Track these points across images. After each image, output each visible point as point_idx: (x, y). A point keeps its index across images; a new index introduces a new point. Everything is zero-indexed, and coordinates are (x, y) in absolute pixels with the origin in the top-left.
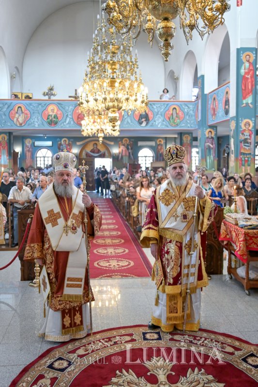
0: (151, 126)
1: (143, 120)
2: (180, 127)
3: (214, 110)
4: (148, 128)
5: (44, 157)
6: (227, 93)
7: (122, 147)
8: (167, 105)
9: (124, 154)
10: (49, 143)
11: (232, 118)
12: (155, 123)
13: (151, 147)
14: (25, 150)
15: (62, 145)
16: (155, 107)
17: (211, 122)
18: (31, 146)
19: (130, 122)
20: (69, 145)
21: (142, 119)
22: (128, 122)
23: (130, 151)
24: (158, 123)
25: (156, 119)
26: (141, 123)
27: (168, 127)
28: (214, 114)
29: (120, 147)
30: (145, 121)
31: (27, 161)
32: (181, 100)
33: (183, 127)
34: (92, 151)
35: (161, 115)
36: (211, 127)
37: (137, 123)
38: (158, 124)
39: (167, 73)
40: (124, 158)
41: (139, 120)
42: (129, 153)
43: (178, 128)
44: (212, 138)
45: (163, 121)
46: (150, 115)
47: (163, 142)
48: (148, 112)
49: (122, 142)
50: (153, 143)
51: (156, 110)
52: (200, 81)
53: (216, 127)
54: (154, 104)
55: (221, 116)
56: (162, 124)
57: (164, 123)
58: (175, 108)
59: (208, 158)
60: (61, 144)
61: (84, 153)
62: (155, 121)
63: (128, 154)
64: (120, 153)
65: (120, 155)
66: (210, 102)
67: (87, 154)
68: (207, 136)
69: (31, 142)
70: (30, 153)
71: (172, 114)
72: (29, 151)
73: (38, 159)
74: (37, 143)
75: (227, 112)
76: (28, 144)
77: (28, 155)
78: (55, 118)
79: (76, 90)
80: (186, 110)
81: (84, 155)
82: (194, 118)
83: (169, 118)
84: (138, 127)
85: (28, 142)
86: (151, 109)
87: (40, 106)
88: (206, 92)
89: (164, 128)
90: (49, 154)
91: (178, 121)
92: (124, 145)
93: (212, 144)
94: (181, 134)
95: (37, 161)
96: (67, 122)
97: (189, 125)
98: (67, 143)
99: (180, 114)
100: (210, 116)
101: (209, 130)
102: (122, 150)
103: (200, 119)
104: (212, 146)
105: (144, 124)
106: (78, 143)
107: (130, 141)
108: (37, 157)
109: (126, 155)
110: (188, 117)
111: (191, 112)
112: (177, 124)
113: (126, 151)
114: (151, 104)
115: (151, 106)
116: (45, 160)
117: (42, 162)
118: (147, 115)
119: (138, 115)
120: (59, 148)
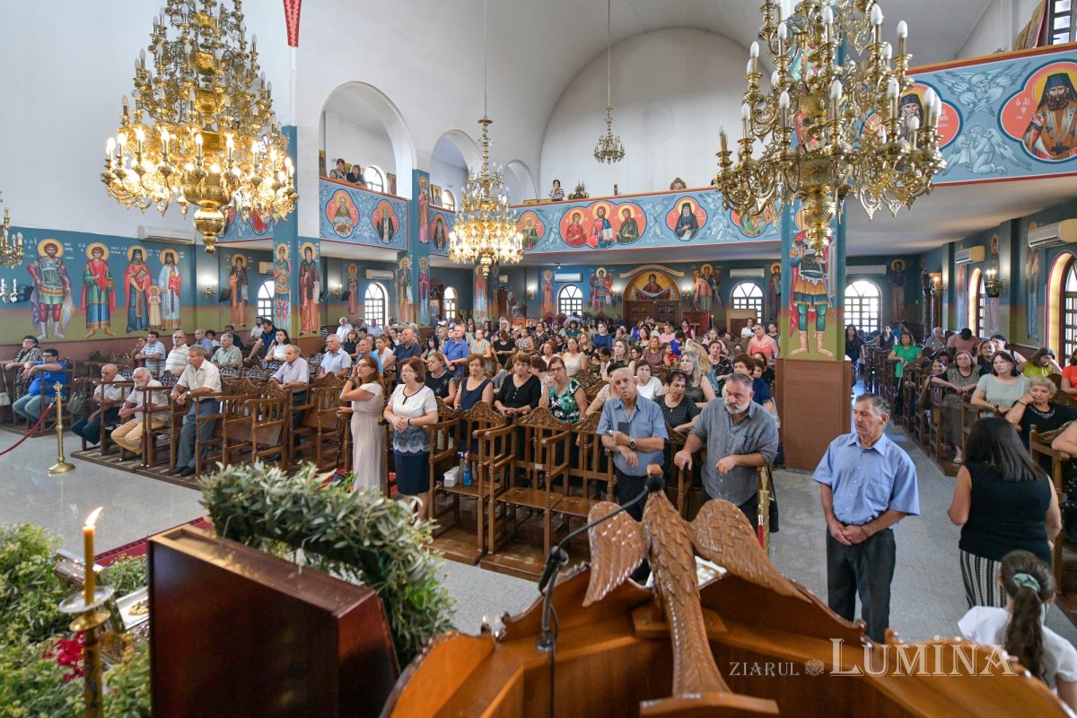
0: (703, 238)
1: (685, 227)
2: (766, 236)
4: (696, 242)
5: (571, 299)
7: (699, 281)
9: (703, 292)
10: (577, 277)
12: (709, 231)
13: (756, 281)
14: (543, 288)
15: (597, 279)
16: (710, 200)
18: (551, 281)
19: (658, 232)
20: (608, 278)
21: (683, 226)
22: (655, 233)
23: (715, 287)
25: (712, 223)
26: (680, 235)
27: (738, 238)
29: (695, 282)
30: (689, 229)
31: (545, 305)
34: (648, 288)
35: (725, 215)
37: (672, 234)
38: (717, 233)
40: (704, 300)
41: (677, 228)
42: (713, 291)
43: (762, 240)
45: (728, 227)
46: (700, 218)
48: (696, 209)
49: (700, 272)
50: (761, 273)
51: (712, 206)
54: (708, 195)
56: (726, 234)
57: (730, 230)
60: (595, 278)
61: (633, 291)
62: (710, 229)
63: (710, 293)
64: (695, 292)
65: (696, 295)
67: (638, 294)
69: (551, 276)
70: (550, 293)
72: (548, 289)
73: (562, 302)
74: (559, 277)
76: (546, 279)
77: (547, 295)
78: (532, 235)
79: (616, 186)
81: (633, 297)
83: (741, 221)
84: (674, 243)
85: (546, 276)
86: (702, 204)
89: (729, 240)
90: (579, 294)
91: (762, 224)
92: (703, 277)
95: (560, 305)
96: (551, 240)
98: (605, 274)
102: (700, 286)
105: (687, 236)
106: (623, 276)
107: (714, 269)
108: (560, 299)
109: (707, 295)
112: (759, 232)
113: (706, 287)
114: (701, 196)
115: (699, 199)
116: (571, 305)
117: (568, 307)
118: (693, 217)
119: (675, 217)
120: (592, 285)
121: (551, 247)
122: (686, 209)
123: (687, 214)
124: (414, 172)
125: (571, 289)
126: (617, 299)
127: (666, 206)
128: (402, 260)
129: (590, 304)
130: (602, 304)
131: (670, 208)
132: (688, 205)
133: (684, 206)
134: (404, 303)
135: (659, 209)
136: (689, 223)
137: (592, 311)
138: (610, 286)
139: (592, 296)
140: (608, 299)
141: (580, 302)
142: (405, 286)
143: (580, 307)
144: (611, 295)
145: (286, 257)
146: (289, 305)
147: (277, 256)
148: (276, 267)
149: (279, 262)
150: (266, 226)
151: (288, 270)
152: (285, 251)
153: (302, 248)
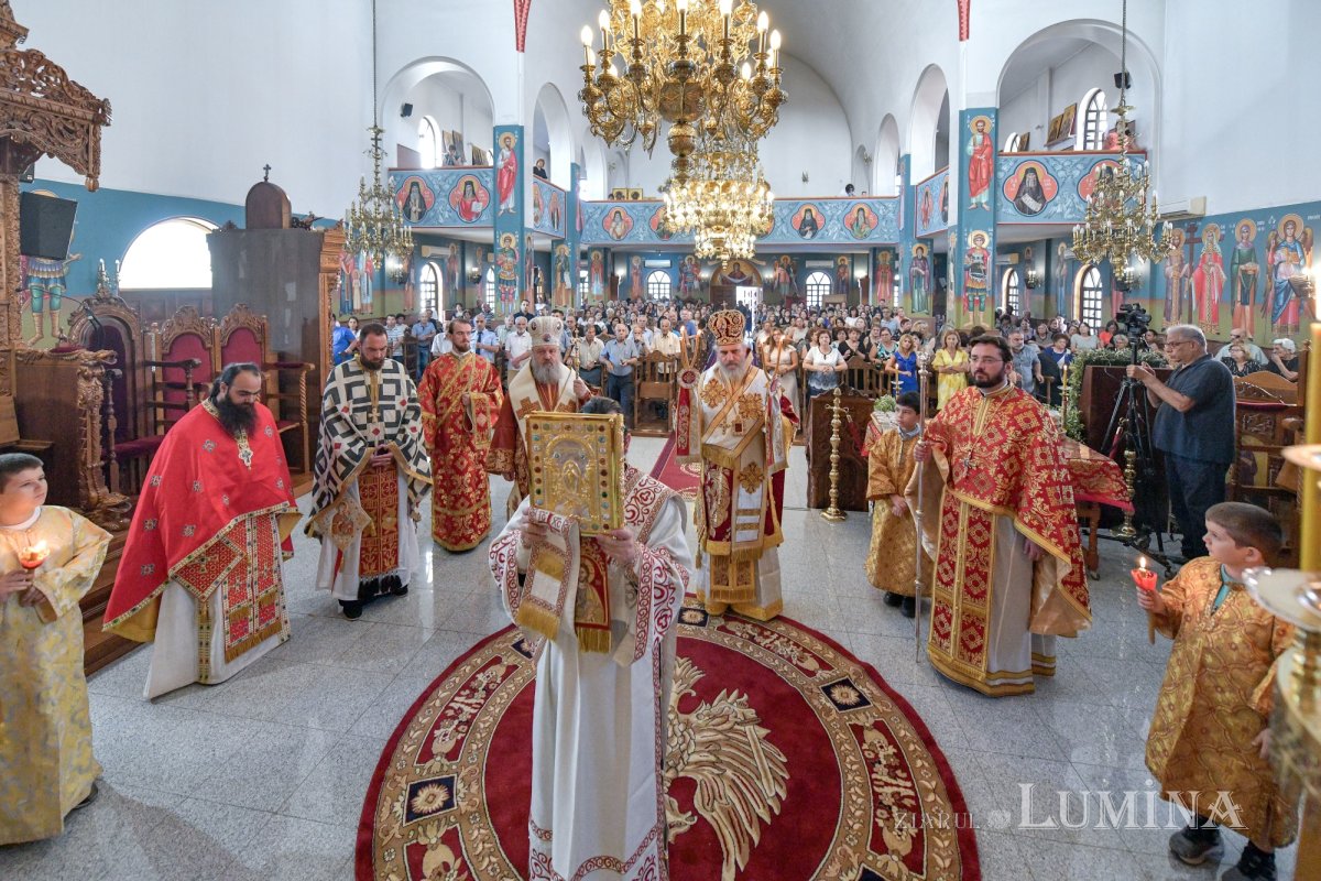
0: (821, 238)
1: (808, 228)
3: (926, 212)
4: (816, 241)
5: (659, 284)
6: (947, 184)
7: (779, 270)
8: (849, 204)
9: (782, 280)
10: (667, 263)
11: (952, 228)
12: (827, 233)
14: (632, 272)
15: (686, 266)
16: (827, 208)
17: (921, 233)
18: (640, 267)
19: (785, 231)
20: (697, 265)
21: (805, 227)
22: (783, 231)
23: (792, 275)
24: (833, 234)
25: (829, 227)
26: (803, 234)
28: (926, 220)
29: (775, 270)
30: (810, 230)
31: (634, 289)
32: (874, 195)
33: (876, 238)
34: (732, 275)
35: (838, 220)
36: (921, 240)
39: (856, 150)
40: (782, 287)
41: (801, 228)
42: (791, 279)
43: (866, 241)
44: (924, 258)
45: (842, 230)
46: (819, 221)
47: (847, 261)
49: (779, 262)
51: (829, 213)
52: (903, 163)
53: (932, 241)
54: (826, 204)
55: (936, 225)
56: (840, 235)
58: (862, 209)
59: (916, 292)
60: (684, 265)
61: (719, 278)
63: (788, 280)
64: (775, 279)
65: (777, 282)
66: (920, 198)
67: (724, 281)
68: (915, 255)
69: (640, 262)
70: (638, 277)
71: (857, 219)
72: (636, 274)
75: (945, 218)
76: (635, 264)
80: (881, 212)
81: (718, 281)
82: (894, 224)
83: (852, 226)
84: (799, 240)
85: (636, 262)
87: (647, 211)
88: (914, 182)
89: (843, 241)
90: (667, 278)
91: (868, 229)
92: (782, 266)
93: (924, 270)
94: (875, 250)
97: (886, 236)
98: (694, 262)
99: (871, 218)
100: (919, 222)
101: (918, 245)
102: (779, 274)
103: (902, 227)
104: (923, 273)
105: (808, 236)
109: (785, 283)
110: (884, 223)
111: (891, 215)
112: (866, 236)
113: (785, 276)
114: (820, 204)
115: (820, 207)
116: (659, 289)
118: (814, 220)
119: (799, 220)
120: (681, 271)
121: (687, 239)
122: (808, 214)
123: (808, 218)
124: (573, 165)
125: (660, 274)
126: (704, 284)
127: (791, 210)
128: (560, 247)
129: (679, 288)
130: (690, 288)
131: (794, 211)
132: (810, 210)
133: (806, 211)
134: (561, 288)
135: (785, 212)
136: (810, 225)
137: (680, 293)
139: (680, 282)
141: (668, 286)
142: (562, 272)
143: (668, 291)
144: (700, 279)
145: (513, 245)
146: (517, 289)
147: (502, 245)
148: (500, 255)
149: (503, 251)
150: (477, 215)
151: (515, 258)
152: (510, 240)
153: (526, 238)
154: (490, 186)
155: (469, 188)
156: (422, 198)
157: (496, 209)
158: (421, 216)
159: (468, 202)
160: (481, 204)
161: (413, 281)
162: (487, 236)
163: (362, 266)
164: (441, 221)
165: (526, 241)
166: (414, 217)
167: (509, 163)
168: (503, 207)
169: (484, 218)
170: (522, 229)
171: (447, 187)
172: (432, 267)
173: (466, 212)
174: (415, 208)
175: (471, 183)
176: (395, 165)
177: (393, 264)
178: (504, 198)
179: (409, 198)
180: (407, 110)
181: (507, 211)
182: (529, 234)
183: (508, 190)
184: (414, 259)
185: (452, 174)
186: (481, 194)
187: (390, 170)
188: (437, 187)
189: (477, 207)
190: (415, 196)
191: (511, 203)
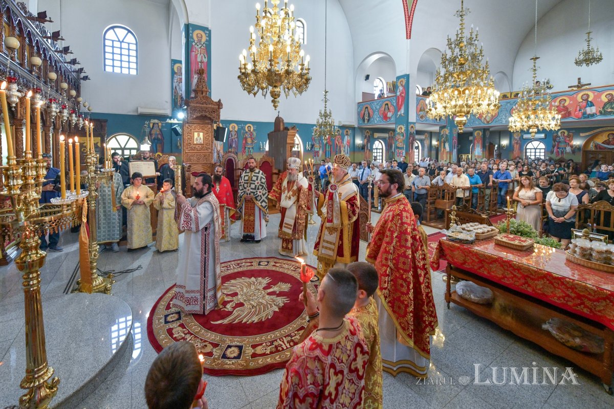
5: (535, 149)
10: (543, 136)
14: (513, 142)
15: (559, 137)
18: (520, 138)
20: (569, 136)
31: (514, 153)
34: (606, 142)
67: (596, 146)
69: (520, 136)
70: (518, 146)
72: (517, 143)
73: (528, 151)
76: (516, 137)
77: (516, 147)
81: (591, 147)
87: (508, 104)
90: (542, 146)
95: (526, 152)
98: (566, 134)
106: (583, 135)
108: (526, 149)
116: (535, 152)
117: (533, 154)
120: (555, 140)
125: (536, 144)
126: (575, 150)
128: (444, 130)
129: (552, 152)
130: (562, 153)
134: (443, 151)
137: (554, 156)
138: (571, 141)
139: (554, 147)
140: (568, 149)
141: (543, 151)
142: (445, 143)
143: (543, 154)
144: (572, 146)
145: (403, 131)
146: (404, 151)
147: (398, 131)
148: (397, 136)
149: (399, 134)
150: (390, 118)
151: (404, 136)
152: (402, 128)
153: (410, 127)
154: (395, 104)
155: (386, 106)
156: (369, 113)
157: (396, 115)
158: (368, 120)
159: (386, 113)
160: (391, 113)
161: (369, 148)
162: (393, 126)
163: (345, 142)
164: (376, 122)
165: (409, 128)
166: (366, 121)
167: (402, 93)
168: (399, 113)
169: (392, 119)
170: (407, 123)
171: (378, 107)
172: (380, 142)
173: (385, 117)
174: (366, 118)
175: (387, 104)
176: (361, 101)
177: (359, 141)
178: (399, 109)
179: (364, 114)
180: (367, 77)
181: (401, 115)
182: (412, 125)
183: (401, 105)
184: (370, 140)
185: (380, 102)
186: (391, 108)
187: (359, 103)
188: (374, 108)
189: (389, 115)
190: (366, 112)
191: (402, 111)
